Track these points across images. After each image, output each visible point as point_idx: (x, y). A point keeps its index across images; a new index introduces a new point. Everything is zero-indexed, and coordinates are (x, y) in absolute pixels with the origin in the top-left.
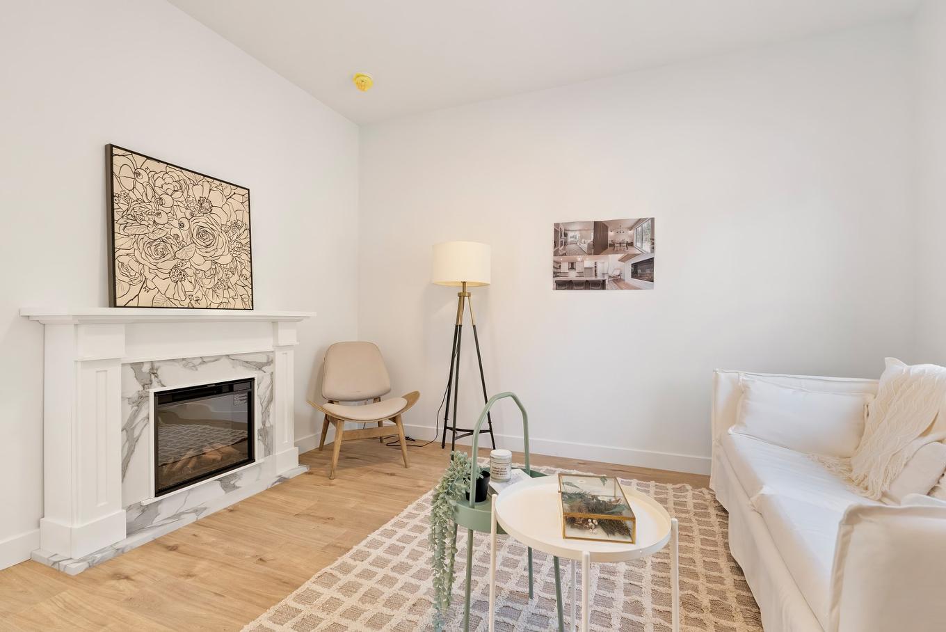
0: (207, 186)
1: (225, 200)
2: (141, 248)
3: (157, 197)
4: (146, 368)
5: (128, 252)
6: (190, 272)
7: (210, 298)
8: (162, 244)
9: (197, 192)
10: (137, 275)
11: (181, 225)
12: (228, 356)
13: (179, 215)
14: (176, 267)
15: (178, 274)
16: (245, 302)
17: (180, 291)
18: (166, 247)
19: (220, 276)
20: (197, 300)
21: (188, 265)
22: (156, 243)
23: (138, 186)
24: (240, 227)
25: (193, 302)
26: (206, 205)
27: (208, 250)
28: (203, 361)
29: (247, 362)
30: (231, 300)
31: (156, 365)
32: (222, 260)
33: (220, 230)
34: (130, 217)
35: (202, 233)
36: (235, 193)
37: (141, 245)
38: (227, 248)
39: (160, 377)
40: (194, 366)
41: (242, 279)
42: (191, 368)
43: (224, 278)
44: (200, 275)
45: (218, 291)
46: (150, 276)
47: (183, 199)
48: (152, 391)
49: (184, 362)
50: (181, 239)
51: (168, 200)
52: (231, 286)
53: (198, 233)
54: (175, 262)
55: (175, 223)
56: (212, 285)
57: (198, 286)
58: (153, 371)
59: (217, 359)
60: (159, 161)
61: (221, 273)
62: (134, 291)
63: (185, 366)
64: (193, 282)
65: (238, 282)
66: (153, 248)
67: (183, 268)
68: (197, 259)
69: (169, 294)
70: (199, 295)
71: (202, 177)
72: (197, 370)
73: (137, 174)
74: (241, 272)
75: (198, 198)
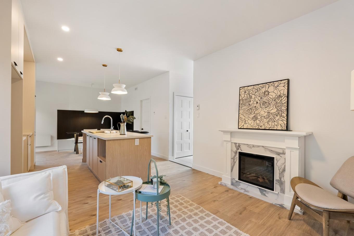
0: (267, 86)
1: (275, 88)
2: (245, 112)
3: (250, 96)
4: (237, 145)
5: (242, 114)
6: (259, 117)
7: (266, 125)
8: (251, 110)
9: (263, 90)
10: (244, 120)
11: (257, 103)
12: (263, 146)
13: (257, 99)
14: (254, 116)
15: (255, 118)
16: (282, 127)
17: (255, 124)
18: (252, 111)
19: (271, 117)
20: (261, 126)
21: (259, 115)
22: (249, 110)
23: (246, 96)
24: (281, 97)
25: (259, 127)
26: (267, 93)
27: (266, 109)
28: (254, 146)
29: (272, 151)
30: (275, 126)
31: (240, 144)
32: (272, 111)
33: (272, 100)
34: (243, 104)
35: (264, 103)
36: (280, 84)
37: (245, 111)
38: (275, 106)
39: (241, 148)
40: (251, 147)
41: (281, 117)
42: (249, 148)
43: (272, 118)
44: (262, 118)
45: (269, 123)
46: (247, 120)
47: (258, 94)
48: (238, 151)
49: (247, 145)
50: (257, 107)
51: (253, 96)
52: (276, 121)
53: (263, 104)
54: (254, 115)
55: (255, 103)
56: (267, 121)
57: (261, 122)
58: (239, 146)
59: (259, 146)
60: (251, 86)
61: (271, 116)
62: (243, 124)
63: (248, 146)
64: (260, 120)
65: (280, 119)
66: (248, 112)
67: (257, 116)
68: (262, 113)
69: (252, 125)
70: (262, 124)
71: (266, 84)
72: (251, 148)
73: (245, 92)
74: (281, 114)
75: (263, 92)
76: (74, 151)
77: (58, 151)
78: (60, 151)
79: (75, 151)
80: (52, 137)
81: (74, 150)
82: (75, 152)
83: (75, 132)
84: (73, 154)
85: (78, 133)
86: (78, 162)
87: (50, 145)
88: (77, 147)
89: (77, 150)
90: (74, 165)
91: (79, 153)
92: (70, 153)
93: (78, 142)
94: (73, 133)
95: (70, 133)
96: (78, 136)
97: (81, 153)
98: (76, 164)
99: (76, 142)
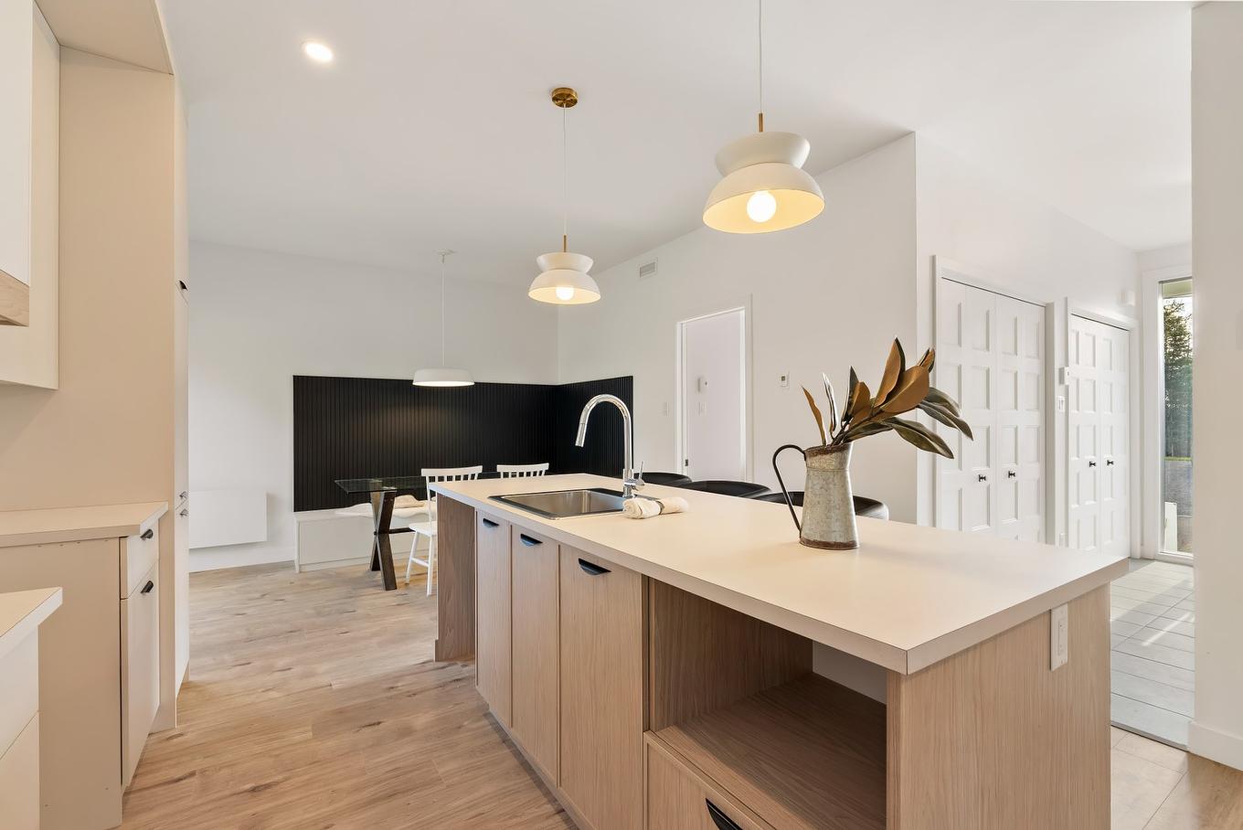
76: (368, 567)
77: (300, 566)
78: (307, 569)
79: (375, 567)
80: (271, 500)
81: (369, 561)
82: (379, 575)
83: (373, 480)
84: (372, 589)
85: (393, 488)
86: (413, 661)
87: (263, 538)
88: (385, 550)
89: (389, 571)
90: (399, 684)
91: (397, 581)
92: (354, 584)
93: (391, 528)
94: (367, 483)
95: (351, 485)
96: (394, 499)
97: (406, 584)
98: (408, 677)
99: (384, 530)
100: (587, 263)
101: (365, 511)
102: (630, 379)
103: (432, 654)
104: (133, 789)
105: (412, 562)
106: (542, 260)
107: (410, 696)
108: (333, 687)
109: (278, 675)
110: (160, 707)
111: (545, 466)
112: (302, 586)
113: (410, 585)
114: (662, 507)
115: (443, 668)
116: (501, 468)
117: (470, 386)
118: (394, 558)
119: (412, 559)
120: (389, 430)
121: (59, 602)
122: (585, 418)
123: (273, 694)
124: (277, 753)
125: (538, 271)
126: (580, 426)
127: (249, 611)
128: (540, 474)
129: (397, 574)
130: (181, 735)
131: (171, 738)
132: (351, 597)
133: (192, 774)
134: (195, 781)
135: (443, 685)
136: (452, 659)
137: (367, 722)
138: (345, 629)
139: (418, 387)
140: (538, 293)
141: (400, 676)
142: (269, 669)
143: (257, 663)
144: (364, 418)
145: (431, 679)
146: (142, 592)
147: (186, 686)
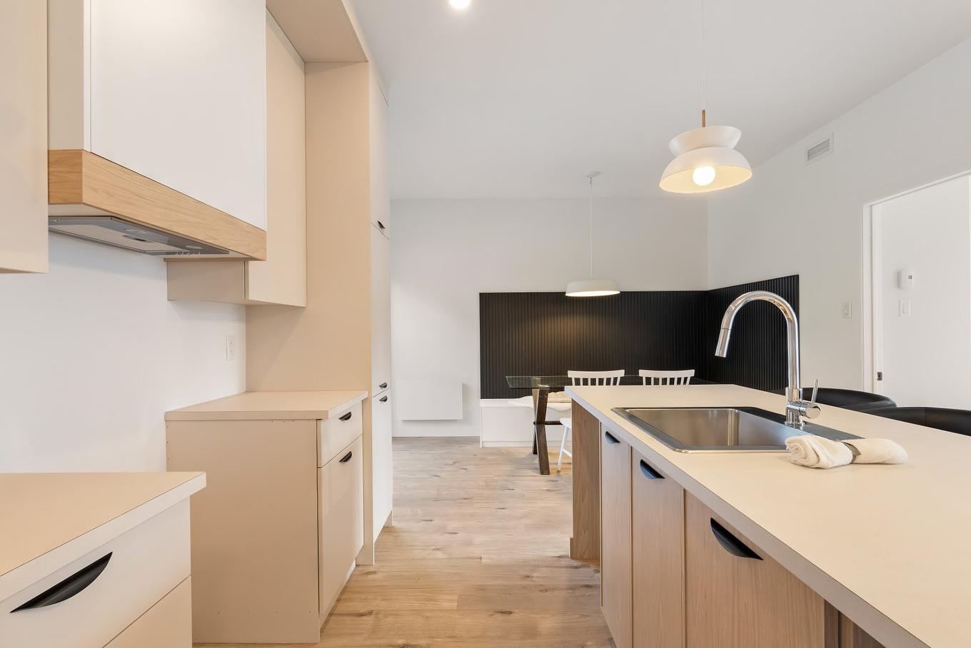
77: (483, 442)
78: (487, 445)
79: (535, 453)
80: (465, 389)
81: (531, 450)
83: (534, 377)
84: (530, 471)
85: (547, 386)
86: (552, 552)
87: (460, 417)
88: (542, 439)
89: (544, 458)
90: (535, 575)
91: (550, 466)
92: (518, 463)
93: (546, 420)
94: (529, 380)
95: (514, 381)
96: (547, 395)
97: (558, 471)
98: (544, 569)
99: (541, 422)
100: (732, 135)
101: (528, 402)
102: (795, 279)
103: (566, 549)
104: (335, 612)
105: (563, 452)
106: (675, 144)
107: (541, 591)
108: (483, 561)
109: (447, 536)
110: (363, 546)
111: (690, 373)
112: (483, 459)
113: (561, 473)
114: (856, 453)
115: (576, 567)
116: (643, 373)
117: (615, 295)
118: (548, 445)
119: (562, 449)
120: (550, 336)
121: (204, 485)
122: (728, 321)
123: (440, 555)
124: (428, 614)
125: (669, 157)
126: (722, 331)
127: (443, 475)
128: (685, 383)
129: (550, 459)
130: (374, 573)
131: (368, 573)
132: (513, 476)
133: (370, 613)
134: (369, 620)
135: (573, 588)
136: (586, 560)
137: (500, 608)
138: (502, 505)
139: (570, 297)
140: (671, 183)
141: (536, 565)
142: (442, 530)
143: (437, 522)
144: (530, 326)
145: (563, 577)
146: (340, 461)
147: (387, 529)
